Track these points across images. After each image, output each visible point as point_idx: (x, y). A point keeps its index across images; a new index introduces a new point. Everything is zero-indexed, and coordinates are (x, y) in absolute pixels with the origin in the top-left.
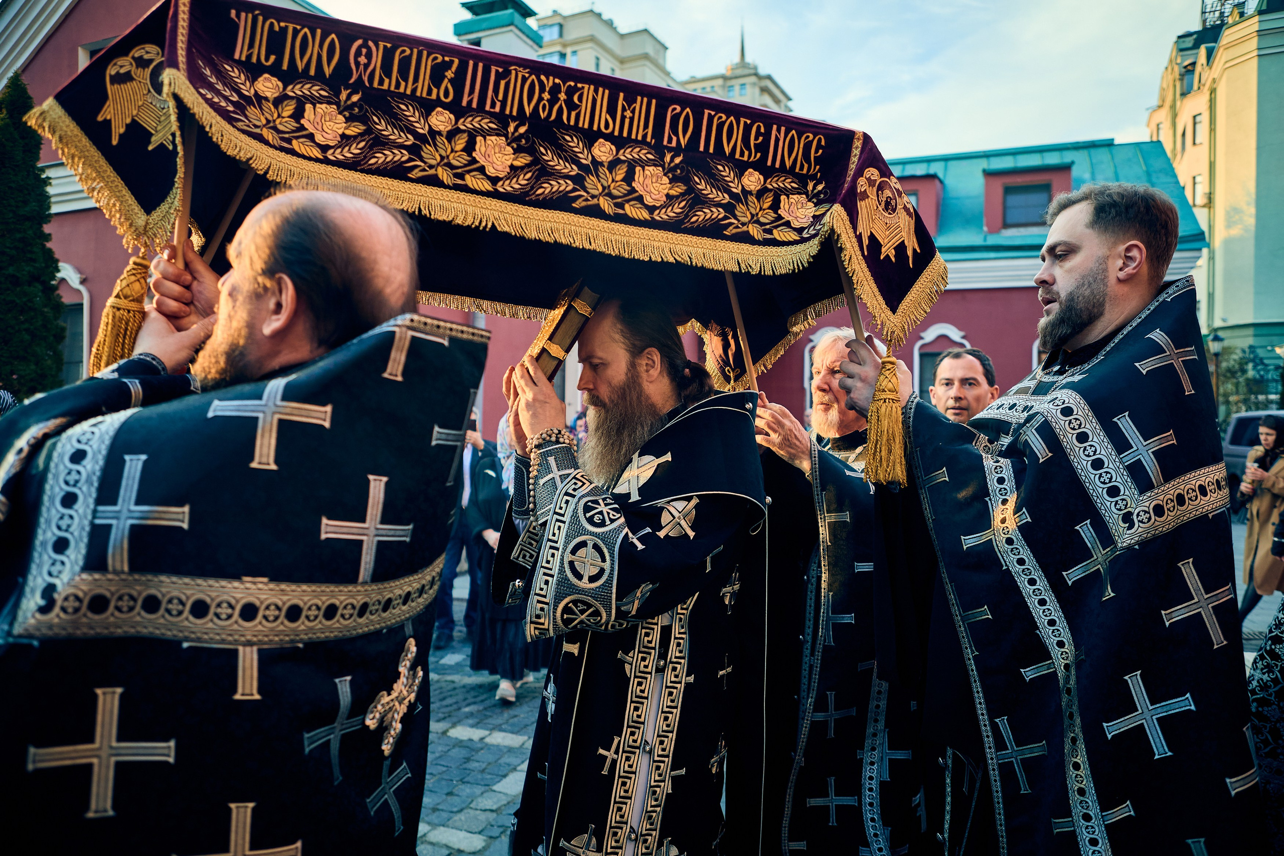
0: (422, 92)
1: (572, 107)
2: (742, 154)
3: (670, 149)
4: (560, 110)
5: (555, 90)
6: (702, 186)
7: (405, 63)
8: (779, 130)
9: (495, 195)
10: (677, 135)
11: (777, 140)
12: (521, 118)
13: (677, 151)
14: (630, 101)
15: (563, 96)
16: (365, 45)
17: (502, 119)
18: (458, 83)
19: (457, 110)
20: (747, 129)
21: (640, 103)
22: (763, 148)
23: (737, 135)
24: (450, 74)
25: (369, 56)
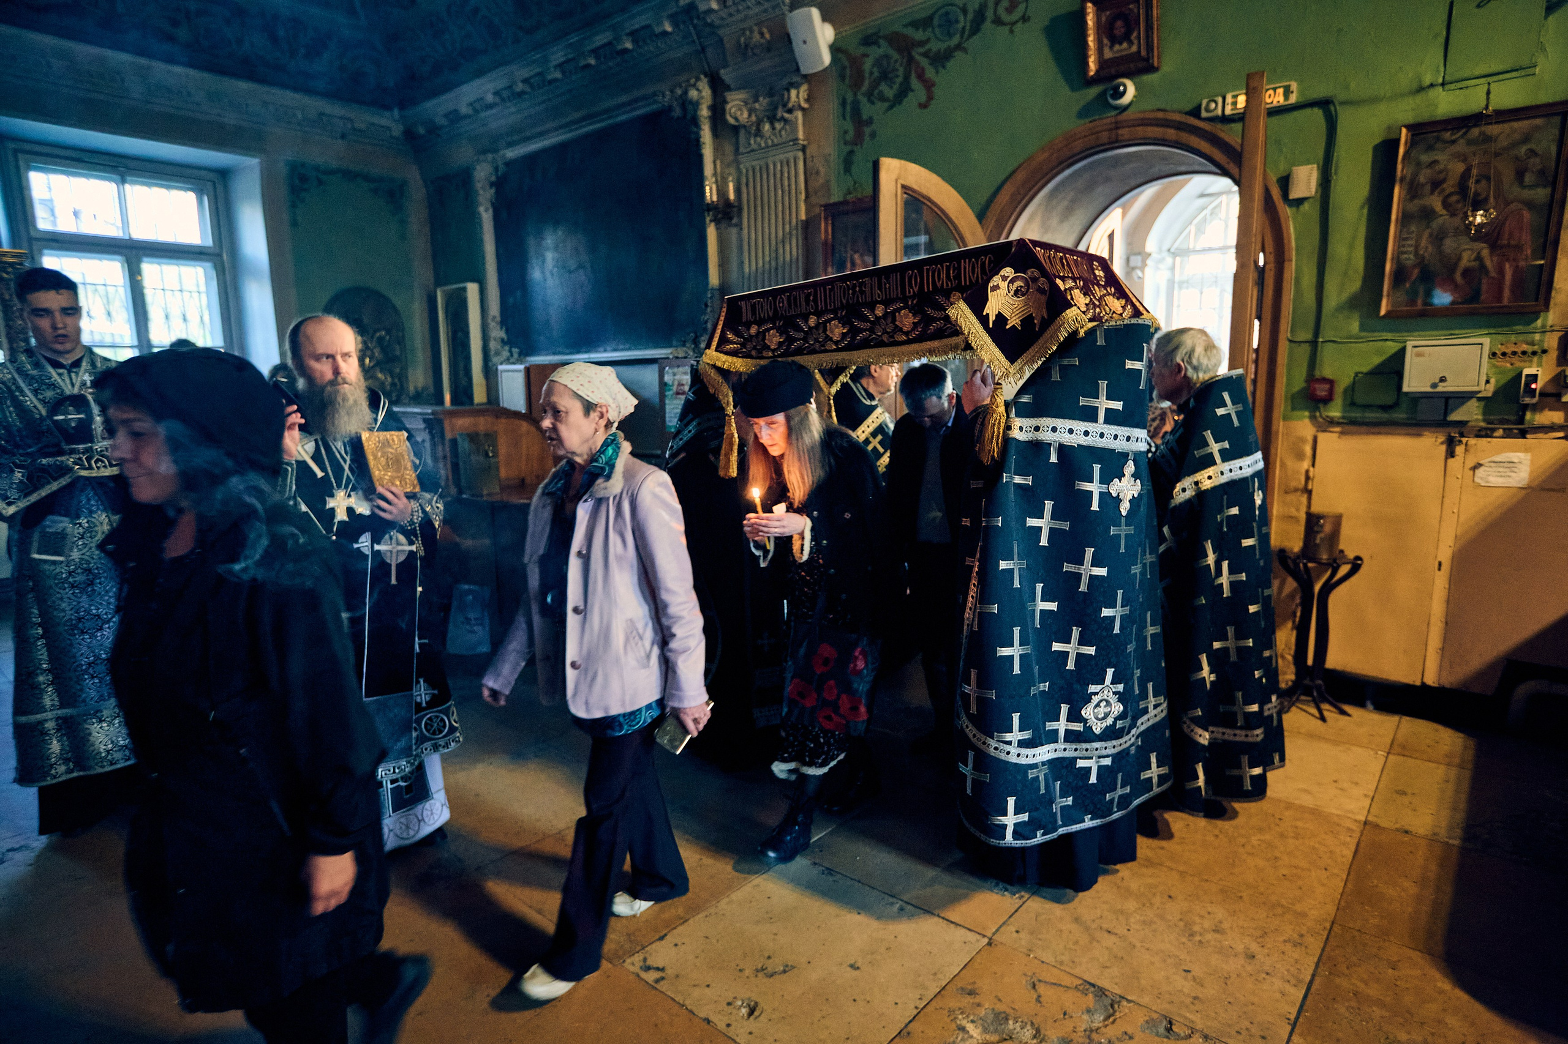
0: (804, 311)
1: (862, 292)
2: (947, 285)
3: (910, 297)
4: (858, 297)
5: (854, 286)
6: (930, 311)
7: (795, 298)
8: (965, 262)
9: (838, 350)
10: (912, 288)
11: (965, 268)
12: (842, 308)
13: (913, 297)
14: (887, 278)
15: (857, 289)
16: (781, 298)
17: (834, 311)
18: (815, 301)
19: (819, 314)
20: (948, 268)
21: (893, 277)
22: (958, 277)
23: (944, 276)
24: (811, 298)
25: (783, 302)
